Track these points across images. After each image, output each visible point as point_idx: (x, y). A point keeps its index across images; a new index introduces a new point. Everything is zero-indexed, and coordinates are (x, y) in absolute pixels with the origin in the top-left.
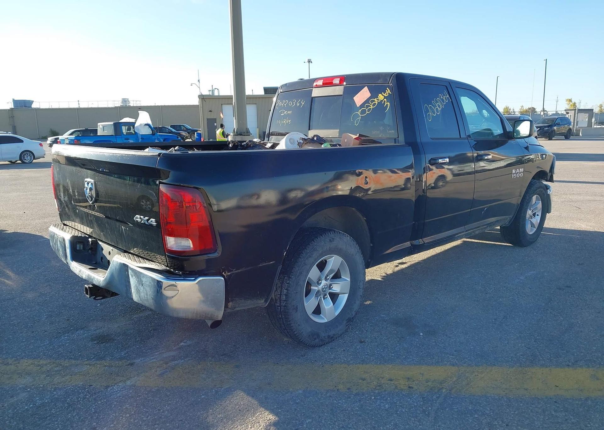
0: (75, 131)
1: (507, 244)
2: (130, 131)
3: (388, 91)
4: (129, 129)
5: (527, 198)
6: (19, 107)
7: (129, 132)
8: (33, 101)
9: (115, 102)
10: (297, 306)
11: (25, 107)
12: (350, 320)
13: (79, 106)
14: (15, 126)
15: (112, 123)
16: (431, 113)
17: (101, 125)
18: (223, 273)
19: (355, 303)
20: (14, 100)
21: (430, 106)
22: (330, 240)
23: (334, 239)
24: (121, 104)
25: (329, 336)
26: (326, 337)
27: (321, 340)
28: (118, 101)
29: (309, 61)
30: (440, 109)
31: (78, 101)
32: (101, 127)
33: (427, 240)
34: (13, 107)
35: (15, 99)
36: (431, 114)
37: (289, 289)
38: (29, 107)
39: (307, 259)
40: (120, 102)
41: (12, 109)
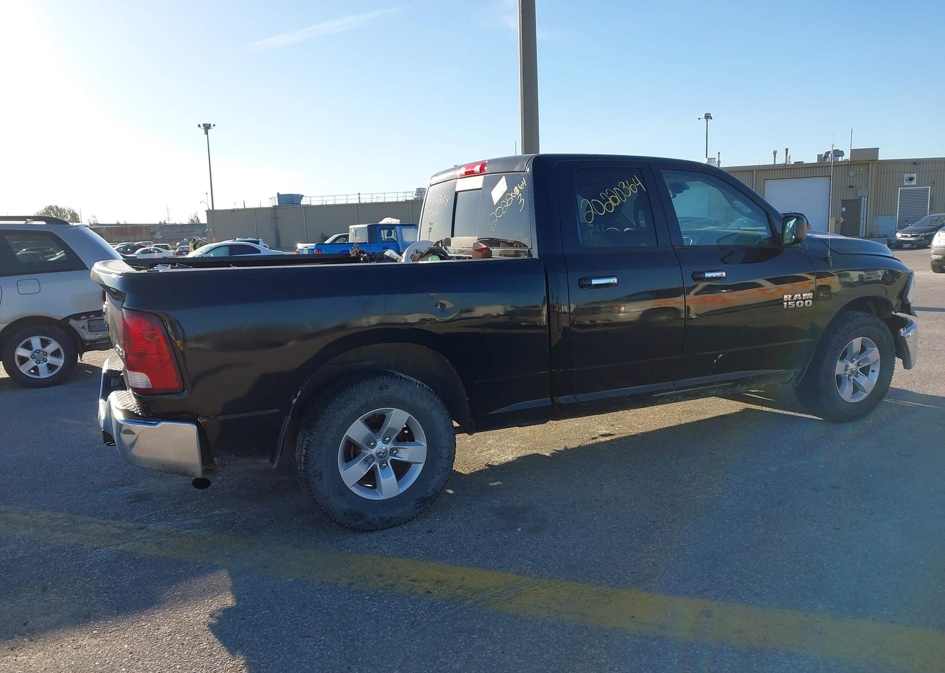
0: (340, 236)
1: (811, 417)
2: (391, 237)
3: (523, 182)
4: (389, 234)
5: (834, 342)
6: (284, 205)
7: (389, 237)
8: (302, 196)
9: (408, 194)
10: (322, 472)
11: (291, 203)
12: (422, 501)
13: (360, 201)
14: (278, 231)
15: (366, 226)
16: (594, 210)
17: (353, 228)
18: (199, 420)
19: (433, 478)
20: (278, 194)
21: (593, 200)
22: (381, 387)
23: (388, 386)
24: (416, 197)
25: (381, 519)
26: (377, 520)
27: (369, 522)
28: (412, 193)
29: (708, 117)
30: (615, 205)
31: (359, 194)
32: (353, 230)
33: (583, 397)
34: (277, 204)
35: (281, 193)
36: (593, 212)
37: (309, 448)
38: (297, 204)
39: (338, 410)
40: (414, 194)
41: (275, 207)
